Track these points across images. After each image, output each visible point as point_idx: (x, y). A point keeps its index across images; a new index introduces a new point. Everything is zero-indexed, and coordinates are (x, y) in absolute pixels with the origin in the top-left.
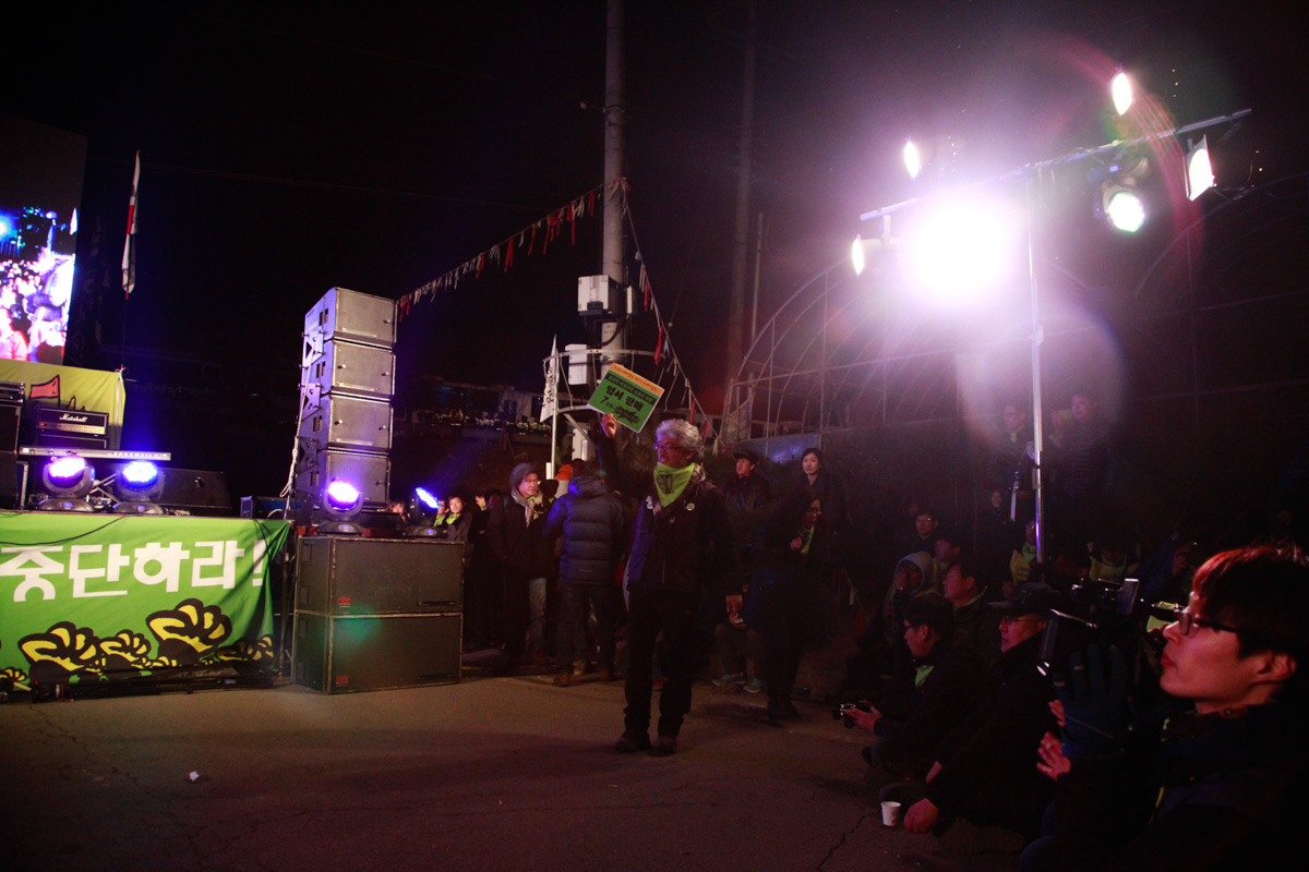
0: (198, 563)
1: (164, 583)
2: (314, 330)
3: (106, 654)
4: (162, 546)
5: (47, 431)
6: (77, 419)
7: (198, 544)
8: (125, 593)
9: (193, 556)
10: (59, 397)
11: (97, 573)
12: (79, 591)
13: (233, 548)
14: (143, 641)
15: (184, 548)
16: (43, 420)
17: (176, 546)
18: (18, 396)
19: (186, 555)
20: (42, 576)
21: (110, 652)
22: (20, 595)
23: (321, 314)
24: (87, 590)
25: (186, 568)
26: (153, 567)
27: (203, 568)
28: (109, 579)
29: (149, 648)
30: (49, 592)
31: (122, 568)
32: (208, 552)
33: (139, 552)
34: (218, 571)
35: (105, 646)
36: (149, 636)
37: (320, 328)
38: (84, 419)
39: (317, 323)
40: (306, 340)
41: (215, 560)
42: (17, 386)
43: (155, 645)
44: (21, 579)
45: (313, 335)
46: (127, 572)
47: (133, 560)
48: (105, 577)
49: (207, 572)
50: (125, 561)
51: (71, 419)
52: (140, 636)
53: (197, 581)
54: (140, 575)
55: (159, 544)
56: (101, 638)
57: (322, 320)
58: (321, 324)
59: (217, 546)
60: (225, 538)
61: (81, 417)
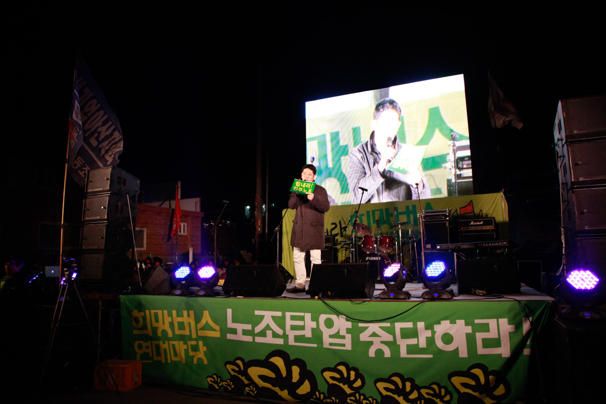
0: (479, 336)
1: (457, 350)
3: (424, 397)
4: (451, 323)
5: (462, 232)
6: (478, 223)
7: (477, 321)
8: (431, 356)
9: (474, 331)
10: (474, 211)
11: (413, 341)
12: (403, 353)
13: (505, 326)
14: (447, 392)
15: (467, 324)
16: (462, 227)
17: (461, 323)
18: (446, 216)
19: (469, 329)
20: (382, 342)
21: (426, 396)
22: (372, 353)
24: (408, 353)
25: (471, 340)
26: (447, 338)
27: (484, 340)
28: (421, 346)
29: (451, 398)
30: (387, 353)
31: (427, 338)
32: (485, 327)
33: (437, 328)
34: (496, 343)
35: (423, 391)
36: (451, 388)
38: (482, 223)
41: (492, 334)
42: (445, 211)
43: (456, 396)
44: (371, 343)
46: (431, 341)
47: (434, 333)
48: (418, 344)
49: (487, 343)
50: (429, 333)
51: (475, 224)
52: (445, 388)
53: (481, 350)
54: (440, 344)
55: (449, 321)
56: (420, 385)
59: (492, 323)
60: (497, 317)
61: (480, 222)
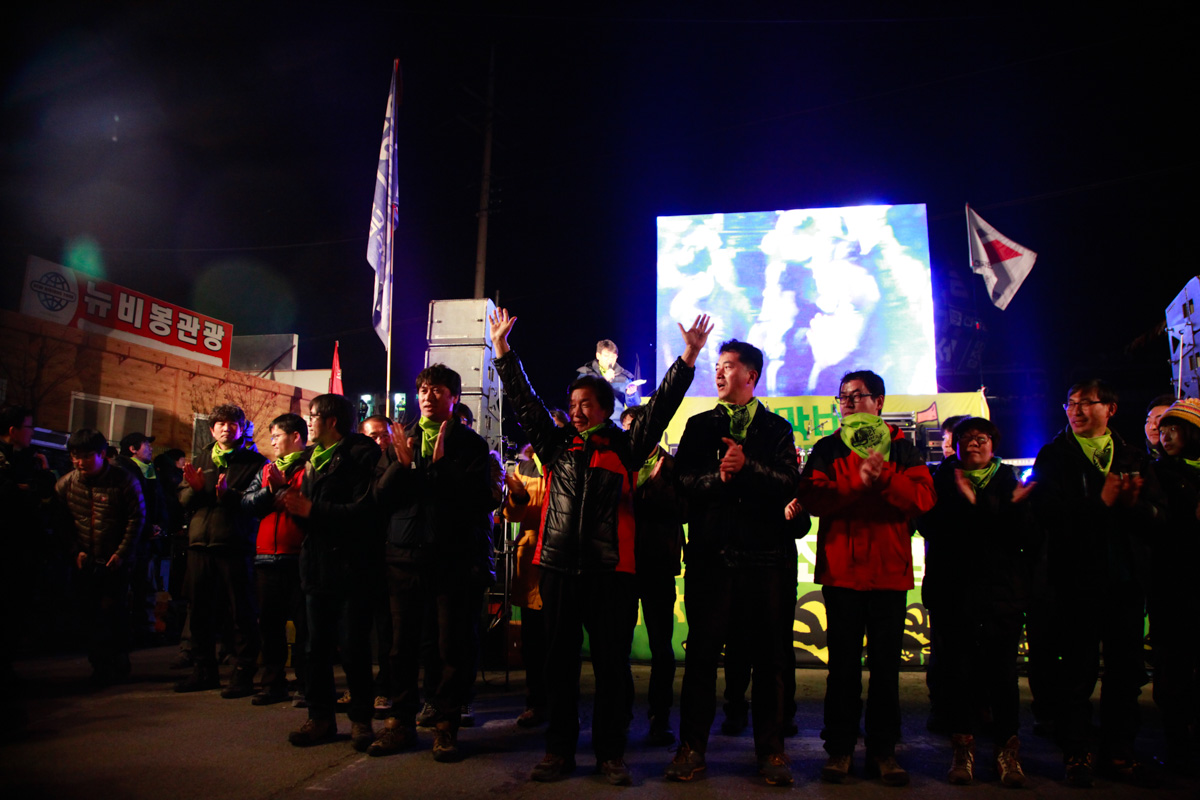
2: (1179, 323)
5: (935, 449)
16: (931, 440)
18: (911, 422)
23: (1184, 305)
37: (1186, 320)
39: (1181, 316)
40: (1171, 334)
42: (909, 415)
45: (1177, 328)
57: (1186, 310)
58: (1185, 315)
